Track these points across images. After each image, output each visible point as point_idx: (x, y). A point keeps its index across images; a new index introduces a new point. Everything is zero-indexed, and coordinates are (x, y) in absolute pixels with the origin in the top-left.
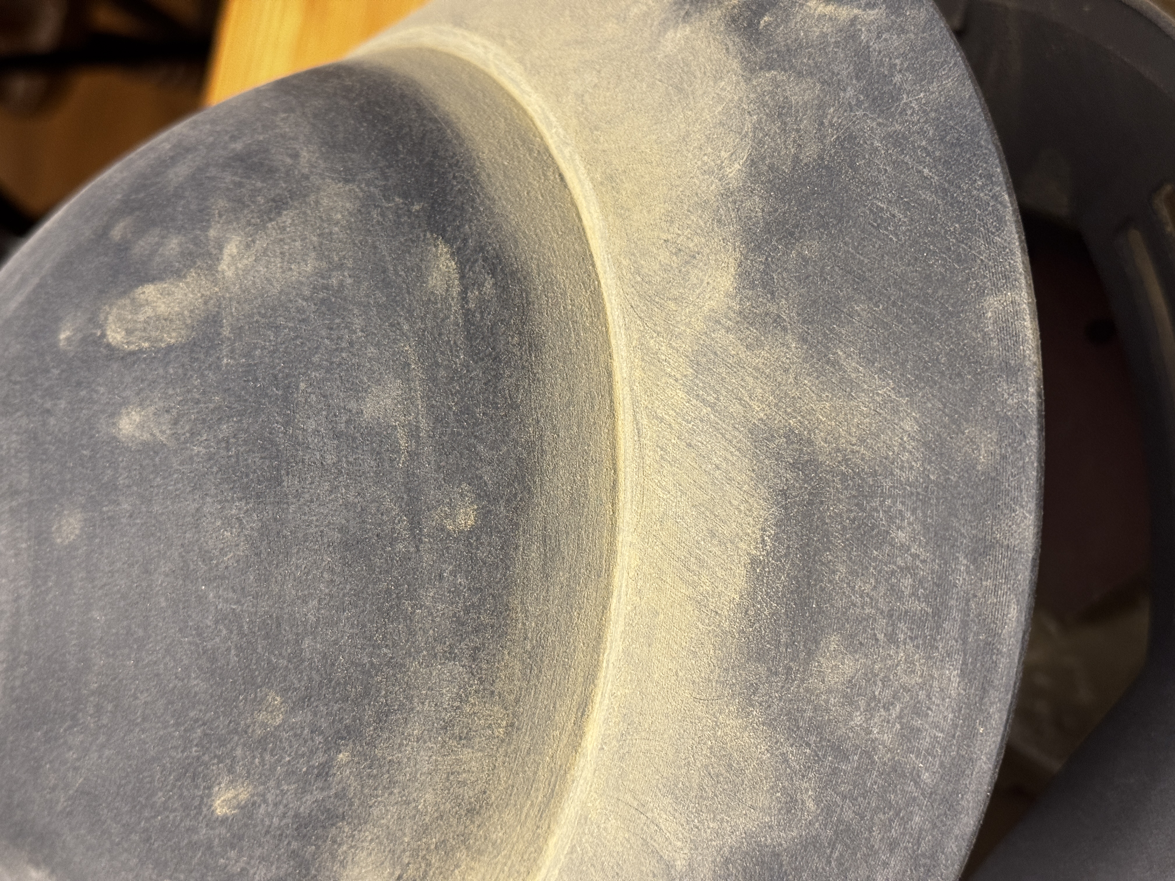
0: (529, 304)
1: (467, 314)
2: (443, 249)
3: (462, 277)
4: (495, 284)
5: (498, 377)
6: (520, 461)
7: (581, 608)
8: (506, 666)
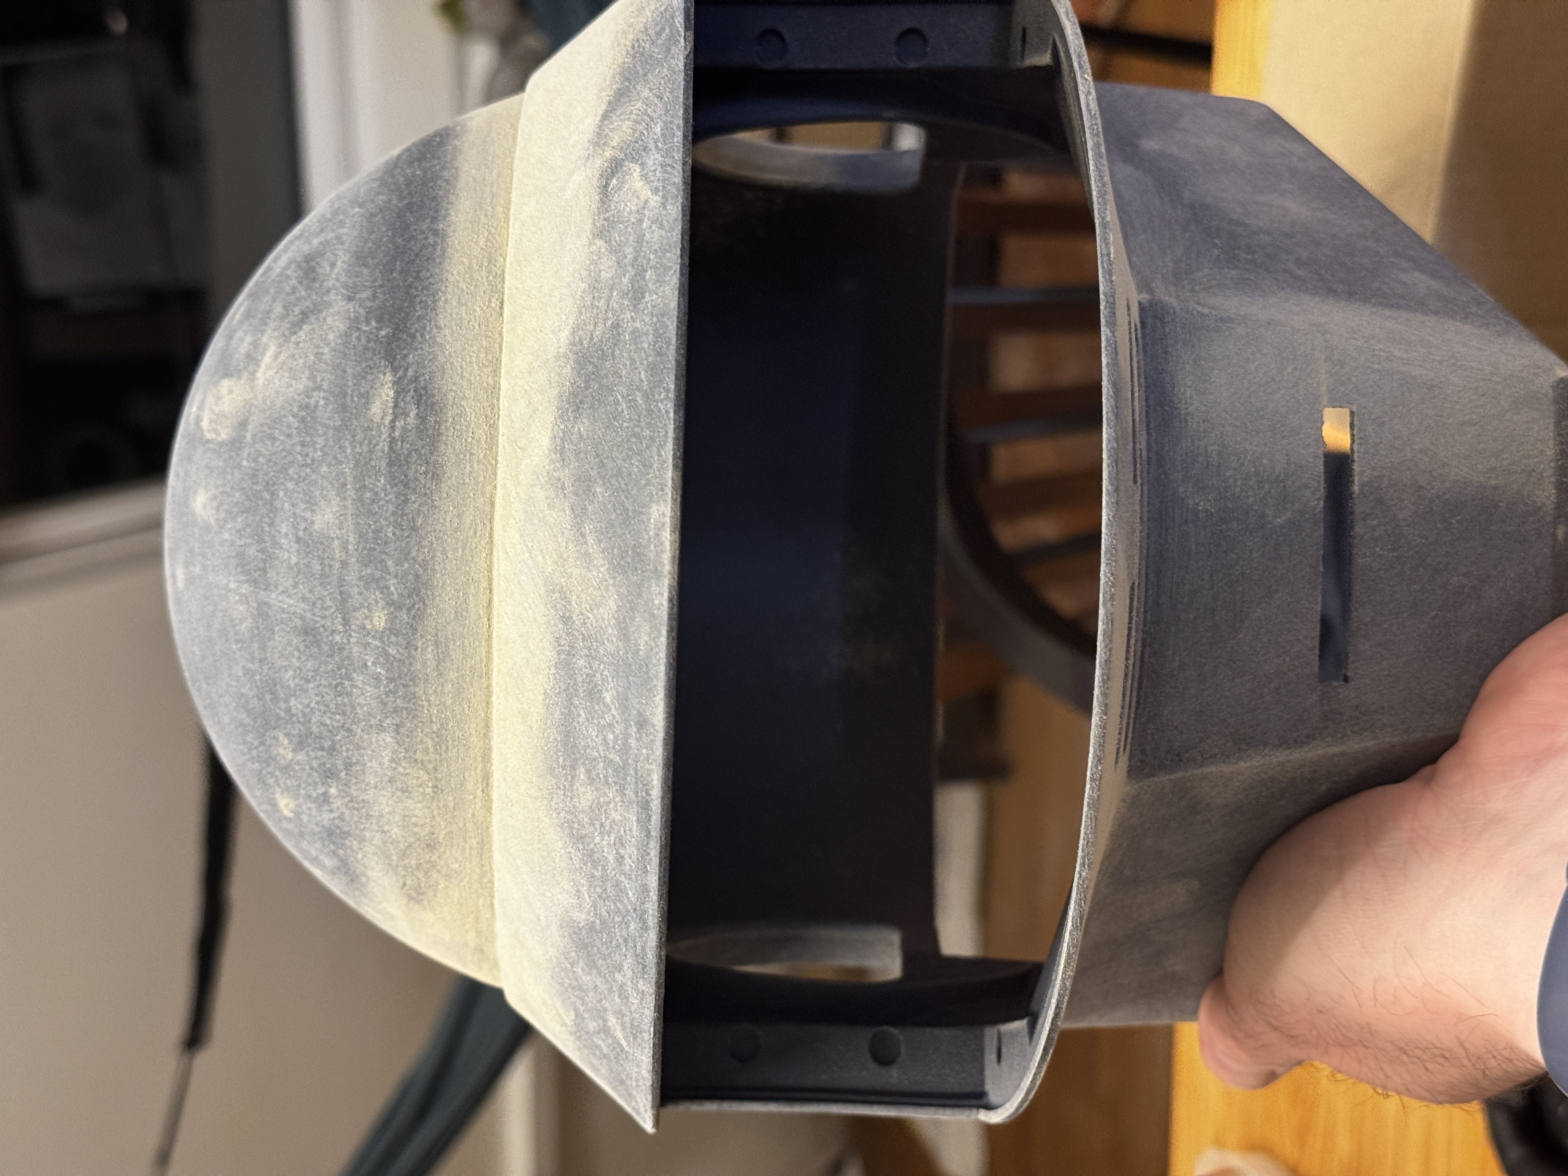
0: (439, 434)
1: (392, 441)
2: (389, 377)
3: (396, 406)
4: (417, 414)
5: (406, 501)
6: (417, 577)
7: (470, 703)
8: (421, 741)
